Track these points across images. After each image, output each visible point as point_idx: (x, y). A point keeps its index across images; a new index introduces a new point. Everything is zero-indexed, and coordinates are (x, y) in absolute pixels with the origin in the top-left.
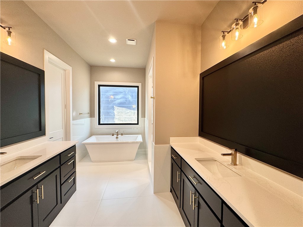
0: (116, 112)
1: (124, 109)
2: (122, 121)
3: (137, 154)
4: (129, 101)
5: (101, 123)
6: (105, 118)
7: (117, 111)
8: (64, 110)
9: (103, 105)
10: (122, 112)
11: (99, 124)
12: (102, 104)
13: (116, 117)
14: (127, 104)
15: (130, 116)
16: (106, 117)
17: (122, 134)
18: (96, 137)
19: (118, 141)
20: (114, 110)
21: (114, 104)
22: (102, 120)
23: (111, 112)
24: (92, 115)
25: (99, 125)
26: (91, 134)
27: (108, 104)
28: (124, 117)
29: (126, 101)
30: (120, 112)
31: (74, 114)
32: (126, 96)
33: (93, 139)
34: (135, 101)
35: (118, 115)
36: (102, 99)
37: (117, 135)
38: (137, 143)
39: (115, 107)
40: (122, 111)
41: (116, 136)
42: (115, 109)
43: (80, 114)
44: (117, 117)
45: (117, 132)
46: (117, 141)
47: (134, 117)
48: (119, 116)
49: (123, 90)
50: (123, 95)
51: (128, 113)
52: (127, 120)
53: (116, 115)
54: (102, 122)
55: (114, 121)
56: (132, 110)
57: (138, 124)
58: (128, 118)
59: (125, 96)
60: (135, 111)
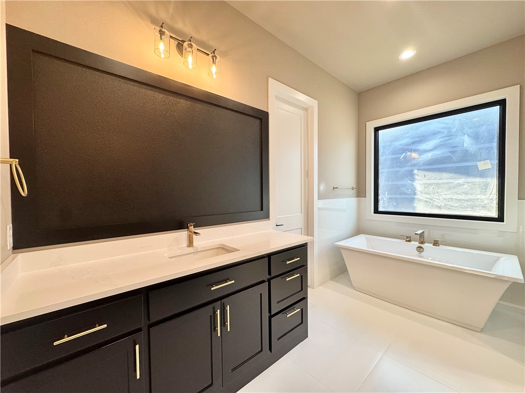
0: (418, 185)
1: (445, 175)
2: (440, 207)
3: (495, 315)
4: (466, 151)
5: (380, 209)
6: (390, 198)
7: (422, 182)
8: (305, 181)
9: (385, 171)
10: (438, 184)
11: (376, 211)
12: (382, 168)
13: (419, 196)
14: (455, 162)
15: (466, 193)
16: (392, 196)
17: (436, 243)
18: (366, 239)
19: (422, 257)
20: (413, 180)
21: (414, 165)
22: (384, 203)
23: (404, 186)
24: (360, 192)
25: (375, 213)
26: (358, 231)
27: (397, 167)
28: (444, 196)
29: (453, 152)
30: (431, 184)
31: (322, 188)
32: (451, 141)
33: (360, 242)
34: (489, 149)
35: (427, 193)
36: (384, 157)
37: (422, 243)
38: (499, 279)
39: (416, 172)
40: (440, 181)
41: (417, 244)
42: (416, 177)
43: (334, 188)
44: (421, 198)
45: (422, 235)
46: (420, 256)
47: (483, 197)
48: (429, 194)
49: (442, 125)
50: (442, 139)
51: (459, 185)
52: (455, 205)
53: (419, 193)
54: (384, 208)
55: (414, 208)
56: (475, 176)
57: (500, 219)
58: (459, 200)
59: (450, 139)
60: (489, 180)
